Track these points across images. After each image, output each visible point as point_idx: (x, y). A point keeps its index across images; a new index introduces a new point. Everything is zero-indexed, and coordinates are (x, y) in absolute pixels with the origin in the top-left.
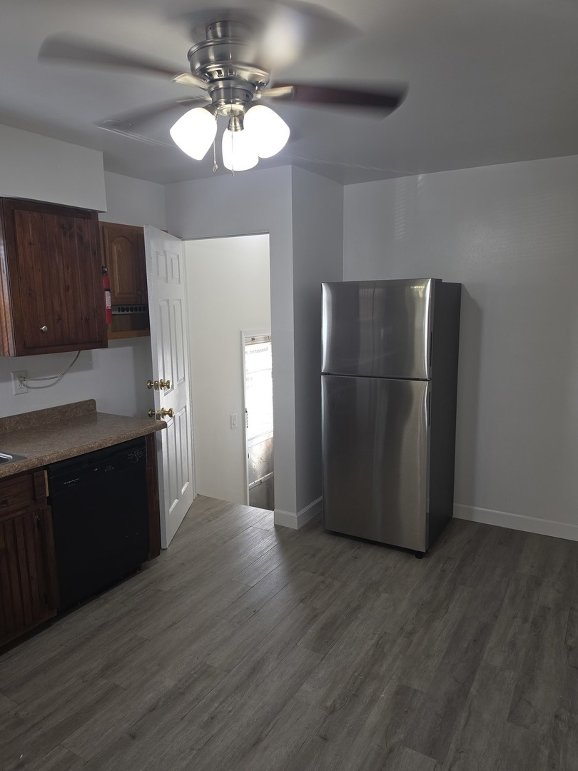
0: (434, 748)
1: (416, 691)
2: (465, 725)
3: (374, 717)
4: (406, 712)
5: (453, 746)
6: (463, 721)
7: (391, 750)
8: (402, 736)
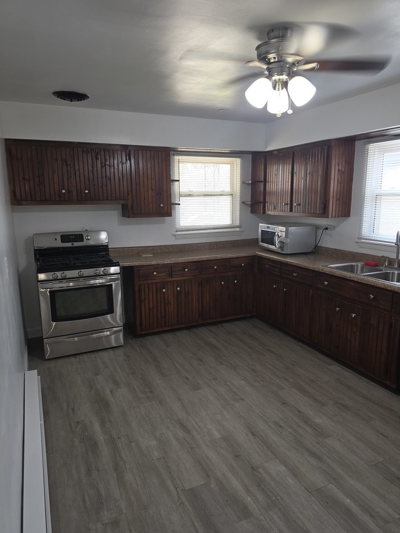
0: (193, 494)
1: (241, 520)
2: (193, 523)
3: (235, 483)
4: (227, 501)
5: (187, 503)
6: (197, 524)
7: (208, 476)
8: (212, 486)
